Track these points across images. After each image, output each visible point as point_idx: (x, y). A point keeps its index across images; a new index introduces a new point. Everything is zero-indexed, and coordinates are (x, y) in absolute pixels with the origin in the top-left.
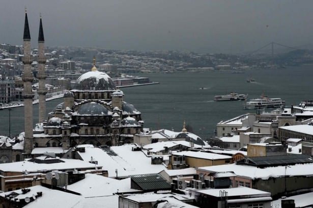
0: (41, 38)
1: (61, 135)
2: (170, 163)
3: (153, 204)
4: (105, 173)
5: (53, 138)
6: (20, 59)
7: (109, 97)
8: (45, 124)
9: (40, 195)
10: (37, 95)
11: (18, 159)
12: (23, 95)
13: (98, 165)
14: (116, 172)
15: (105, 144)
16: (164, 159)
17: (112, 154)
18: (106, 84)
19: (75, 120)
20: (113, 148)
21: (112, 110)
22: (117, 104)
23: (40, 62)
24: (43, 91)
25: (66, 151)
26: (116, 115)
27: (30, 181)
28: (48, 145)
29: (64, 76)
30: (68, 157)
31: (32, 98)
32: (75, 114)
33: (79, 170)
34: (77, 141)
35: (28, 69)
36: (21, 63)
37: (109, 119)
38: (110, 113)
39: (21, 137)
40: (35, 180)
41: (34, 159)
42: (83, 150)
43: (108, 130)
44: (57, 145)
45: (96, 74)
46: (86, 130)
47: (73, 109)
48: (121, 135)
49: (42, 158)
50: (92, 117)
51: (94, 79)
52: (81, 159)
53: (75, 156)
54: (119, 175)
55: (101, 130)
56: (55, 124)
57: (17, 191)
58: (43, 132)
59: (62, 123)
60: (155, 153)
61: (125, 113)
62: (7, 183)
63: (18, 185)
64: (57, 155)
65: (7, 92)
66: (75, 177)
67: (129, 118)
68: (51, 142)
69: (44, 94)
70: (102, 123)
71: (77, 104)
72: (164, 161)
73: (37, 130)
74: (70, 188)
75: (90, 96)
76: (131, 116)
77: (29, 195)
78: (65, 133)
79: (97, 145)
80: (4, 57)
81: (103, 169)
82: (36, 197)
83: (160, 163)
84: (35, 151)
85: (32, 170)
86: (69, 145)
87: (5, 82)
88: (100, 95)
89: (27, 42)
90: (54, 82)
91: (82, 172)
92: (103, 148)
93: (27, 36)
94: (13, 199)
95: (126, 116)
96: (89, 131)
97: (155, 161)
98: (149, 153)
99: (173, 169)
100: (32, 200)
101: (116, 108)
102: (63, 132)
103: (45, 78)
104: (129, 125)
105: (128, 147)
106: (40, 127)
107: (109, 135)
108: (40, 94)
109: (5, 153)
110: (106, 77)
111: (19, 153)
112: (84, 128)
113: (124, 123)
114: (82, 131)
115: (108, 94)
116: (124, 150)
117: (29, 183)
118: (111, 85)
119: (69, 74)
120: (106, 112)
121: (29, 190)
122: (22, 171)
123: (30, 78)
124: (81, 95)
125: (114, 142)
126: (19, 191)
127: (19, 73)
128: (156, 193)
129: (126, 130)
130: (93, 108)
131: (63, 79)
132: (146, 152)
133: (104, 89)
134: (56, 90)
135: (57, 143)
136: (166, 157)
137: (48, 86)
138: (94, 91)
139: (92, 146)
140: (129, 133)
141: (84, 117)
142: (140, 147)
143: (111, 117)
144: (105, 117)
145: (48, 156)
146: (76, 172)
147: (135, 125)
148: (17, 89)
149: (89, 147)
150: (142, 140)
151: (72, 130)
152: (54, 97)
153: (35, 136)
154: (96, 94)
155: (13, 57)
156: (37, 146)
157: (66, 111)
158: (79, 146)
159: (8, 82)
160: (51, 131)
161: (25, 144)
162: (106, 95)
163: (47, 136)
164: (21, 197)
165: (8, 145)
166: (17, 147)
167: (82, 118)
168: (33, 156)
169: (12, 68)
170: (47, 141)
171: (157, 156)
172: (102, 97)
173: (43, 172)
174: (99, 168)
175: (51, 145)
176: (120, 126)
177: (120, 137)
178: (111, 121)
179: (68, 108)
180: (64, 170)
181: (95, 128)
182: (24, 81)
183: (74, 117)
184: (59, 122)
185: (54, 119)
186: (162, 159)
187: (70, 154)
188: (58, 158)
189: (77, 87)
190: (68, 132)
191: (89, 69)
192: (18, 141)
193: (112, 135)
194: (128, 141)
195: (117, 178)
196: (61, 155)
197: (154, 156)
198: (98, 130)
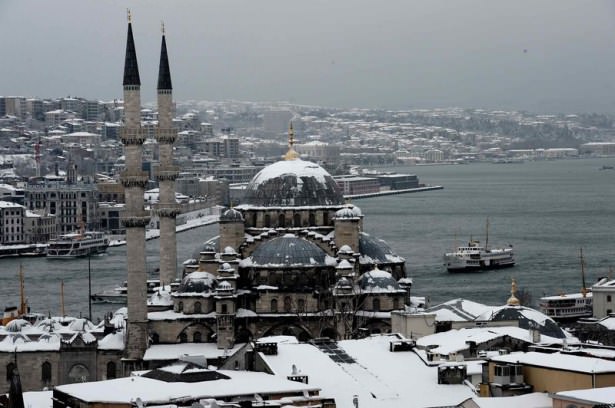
0: (165, 83)
1: (213, 315)
2: (485, 380)
4: (328, 405)
5: (194, 322)
6: (111, 133)
7: (329, 224)
8: (174, 288)
10: (155, 219)
11: (112, 374)
12: (122, 217)
13: (311, 386)
14: (356, 402)
15: (323, 334)
16: (469, 372)
17: (342, 358)
18: (320, 192)
19: (245, 278)
20: (345, 345)
21: (335, 252)
22: (347, 238)
23: (161, 140)
24: (170, 210)
25: (231, 353)
26: (345, 264)
28: (183, 339)
29: (212, 173)
30: (236, 366)
31: (143, 225)
32: (247, 262)
33: (266, 397)
34: (253, 328)
35: (129, 157)
36: (111, 143)
37: (329, 275)
38: (330, 261)
39: (117, 320)
41: (156, 370)
42: (272, 350)
43: (326, 300)
44: (204, 338)
45: (295, 167)
46: (274, 302)
47: (242, 251)
48: (361, 313)
49: (177, 369)
50: (287, 270)
51: (289, 180)
52: (267, 370)
53: (253, 364)
55: (311, 301)
56: (200, 287)
58: (170, 308)
59: (215, 284)
60: (446, 357)
61: (366, 260)
64: (210, 362)
65: (79, 211)
67: (376, 273)
68: (190, 331)
69: (173, 216)
70: (312, 284)
71: (250, 239)
72: (469, 377)
73: (155, 301)
75: (282, 221)
76: (381, 267)
78: (224, 308)
79: (303, 338)
80: (71, 129)
81: (322, 395)
83: (460, 382)
84: (154, 353)
86: (232, 338)
87: (74, 189)
88: (305, 216)
89: (132, 93)
90: (192, 188)
91: (272, 403)
92: (319, 344)
93: (132, 77)
95: (369, 267)
96: (281, 304)
97: (448, 377)
98: (431, 357)
99: (492, 395)
101: (346, 248)
102: (219, 306)
103: (173, 178)
104: (377, 290)
105: (379, 343)
106: (164, 295)
107: (329, 313)
108: (162, 215)
109: (82, 358)
110: (320, 174)
111: (114, 357)
112: (268, 297)
113: (363, 284)
114: (264, 304)
115: (326, 216)
116: (370, 350)
118: (333, 193)
119: (226, 167)
120: (321, 259)
124: (261, 218)
125: (341, 329)
127: (108, 167)
129: (370, 301)
130: (288, 249)
131: (210, 179)
132: (423, 354)
133: (315, 202)
134: (194, 207)
135: (204, 332)
136: (474, 367)
137: (179, 197)
138: (290, 207)
139: (293, 339)
140: (377, 307)
141: (270, 269)
142: (408, 341)
143: (332, 269)
144: (318, 270)
145: (191, 365)
146: (259, 403)
147: (391, 290)
148: (104, 204)
149: (286, 343)
150: (412, 325)
151: (240, 302)
152: (190, 224)
153: (152, 316)
154: (297, 215)
155: (92, 129)
156: (157, 340)
157: (225, 257)
158: (263, 341)
159: (82, 190)
160: (189, 305)
161: (127, 337)
162: (319, 217)
163: (181, 316)
165: (88, 338)
166: (110, 342)
167: (264, 274)
168: (146, 365)
169: (90, 154)
170: (180, 327)
171: (452, 364)
172: (312, 222)
174: (312, 393)
175: (191, 338)
176: (357, 291)
177: (356, 318)
178: (334, 280)
179: (229, 250)
180: (228, 399)
181: (294, 297)
182: (126, 185)
183: (243, 271)
184: (208, 282)
185: (196, 276)
186: (464, 371)
187: (242, 359)
188: (212, 368)
189: (252, 197)
190: (230, 306)
191: (278, 154)
192: (110, 330)
193: (337, 312)
194: (376, 327)
196: (219, 362)
197: (444, 364)
198: (301, 302)
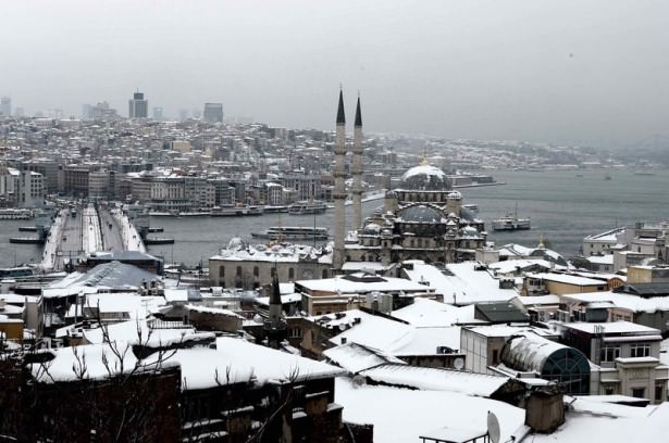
0: (358, 122)
1: (380, 247)
2: (524, 287)
3: (506, 340)
4: (439, 298)
5: (369, 251)
6: (329, 148)
7: (444, 201)
8: (359, 232)
9: (358, 321)
10: (350, 195)
11: (325, 276)
12: (333, 193)
13: (431, 287)
14: (455, 297)
15: (439, 261)
16: (516, 282)
17: (448, 273)
18: (439, 183)
19: (397, 228)
20: (450, 266)
21: (446, 216)
22: (453, 208)
23: (355, 153)
24: (358, 190)
25: (389, 268)
26: (451, 223)
27: (345, 304)
28: (363, 259)
29: (382, 171)
30: (391, 275)
31: (344, 198)
32: (399, 220)
33: (406, 292)
34: (401, 255)
35: (337, 161)
36: (329, 154)
37: (442, 229)
38: (443, 221)
39: (328, 248)
40: (351, 302)
41: (348, 275)
42: (410, 267)
43: (440, 242)
44: (374, 259)
45: (427, 170)
46: (412, 242)
47: (396, 214)
48: (459, 250)
49: (359, 275)
50: (421, 225)
51: (423, 176)
52: (407, 278)
53: (400, 274)
54: (458, 301)
55: (432, 241)
56: (373, 232)
57: (328, 316)
58: (357, 242)
59: (381, 231)
60: (504, 275)
61: (463, 221)
62: (315, 305)
63: (329, 308)
64: (377, 272)
65: (311, 189)
66: (401, 301)
67: (468, 228)
68: (367, 255)
69: (360, 193)
70: (433, 233)
71: (401, 207)
72: (516, 286)
73: (349, 239)
74: (394, 314)
75: (418, 198)
76: (471, 225)
77: (344, 321)
78: (386, 244)
79: (428, 262)
80: (308, 145)
81: (436, 293)
82: (353, 324)
83: (511, 288)
84: (347, 266)
85: (347, 290)
86: (389, 260)
87: (308, 177)
88: (431, 196)
89: (340, 127)
90: (370, 179)
91: (410, 295)
92: (436, 265)
93: (341, 119)
94: (324, 325)
95: (464, 225)
96: (416, 243)
97: (505, 285)
98: (496, 274)
99: (528, 295)
100: (348, 327)
101: (452, 214)
102: (383, 242)
103: (361, 173)
104: (468, 237)
105: (469, 266)
106: (353, 236)
107: (442, 249)
108: (354, 193)
109: (309, 267)
110: (440, 174)
111: (326, 268)
112: (410, 239)
113: (461, 234)
114: (407, 242)
115: (442, 197)
116: (463, 269)
117: (343, 307)
118: (446, 184)
119: (388, 168)
120: (439, 220)
121: (344, 315)
122: (333, 290)
123: (342, 173)
124: (407, 196)
125: (448, 258)
126: (332, 316)
127: (326, 166)
128: (509, 325)
129: (464, 243)
130: (421, 214)
131: (380, 174)
132: (492, 272)
133: (436, 189)
134: (372, 189)
135: (375, 257)
136: (519, 280)
137: (364, 183)
138: (423, 191)
139: (422, 262)
140: (468, 247)
141: (411, 224)
142: (484, 265)
143: (445, 225)
144: (437, 225)
145: (367, 274)
146: (403, 295)
147: (476, 237)
148: (323, 186)
149: (418, 264)
150: (486, 257)
151: (394, 241)
152: (370, 198)
153: (347, 246)
154: (427, 195)
155: (319, 146)
156: (349, 260)
157: (387, 217)
158: (406, 262)
159: (313, 178)
160: (367, 242)
161: (334, 257)
162: (439, 197)
163: (362, 247)
164: (334, 323)
165: (313, 257)
166: (325, 259)
167: (407, 226)
168: (343, 272)
169: (317, 159)
170: (362, 253)
171: (507, 278)
172: (434, 199)
173: (360, 293)
174: (431, 291)
175: (367, 259)
176: (458, 237)
177: (456, 253)
178: (446, 231)
179: (389, 213)
180: (386, 292)
181: (424, 239)
182: (336, 176)
183: (397, 224)
184: (377, 230)
185: (371, 226)
186: (513, 282)
187: (394, 271)
188: (378, 276)
189: (403, 185)
190: (389, 243)
191: (417, 162)
192: (324, 253)
193: (446, 248)
194: (467, 257)
195: (455, 305)
196: (382, 273)
197: (503, 278)
198: (427, 242)
